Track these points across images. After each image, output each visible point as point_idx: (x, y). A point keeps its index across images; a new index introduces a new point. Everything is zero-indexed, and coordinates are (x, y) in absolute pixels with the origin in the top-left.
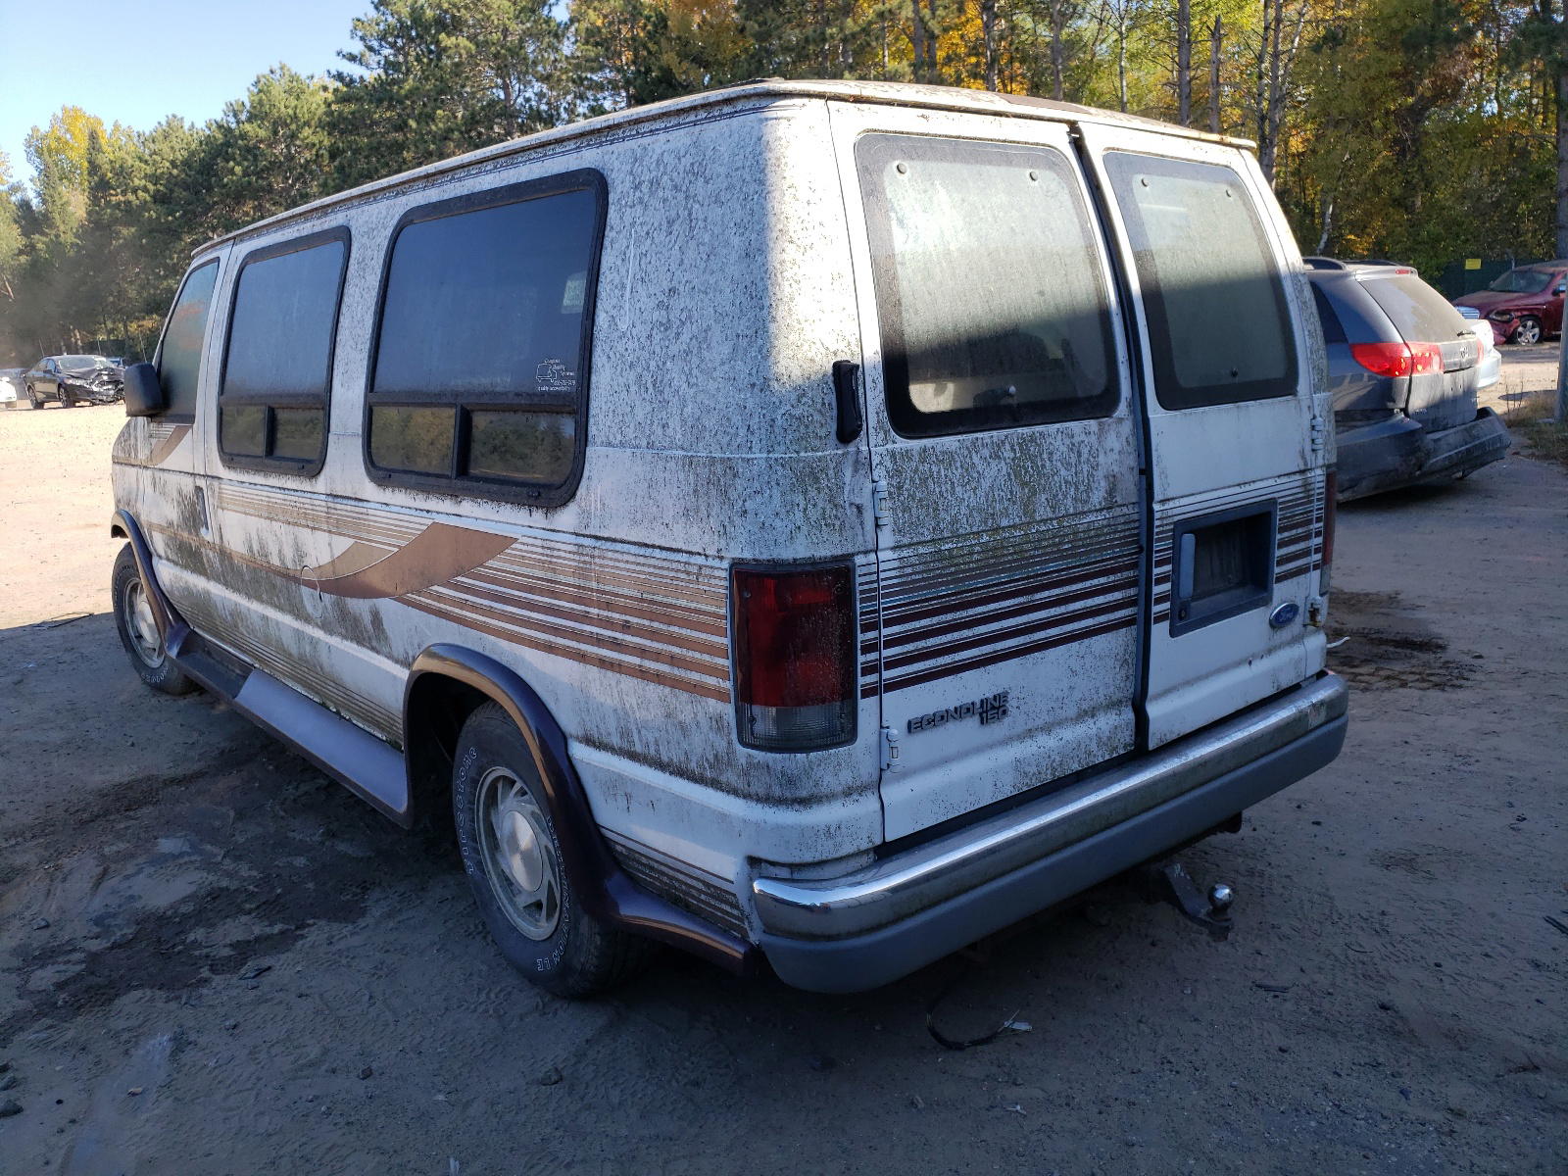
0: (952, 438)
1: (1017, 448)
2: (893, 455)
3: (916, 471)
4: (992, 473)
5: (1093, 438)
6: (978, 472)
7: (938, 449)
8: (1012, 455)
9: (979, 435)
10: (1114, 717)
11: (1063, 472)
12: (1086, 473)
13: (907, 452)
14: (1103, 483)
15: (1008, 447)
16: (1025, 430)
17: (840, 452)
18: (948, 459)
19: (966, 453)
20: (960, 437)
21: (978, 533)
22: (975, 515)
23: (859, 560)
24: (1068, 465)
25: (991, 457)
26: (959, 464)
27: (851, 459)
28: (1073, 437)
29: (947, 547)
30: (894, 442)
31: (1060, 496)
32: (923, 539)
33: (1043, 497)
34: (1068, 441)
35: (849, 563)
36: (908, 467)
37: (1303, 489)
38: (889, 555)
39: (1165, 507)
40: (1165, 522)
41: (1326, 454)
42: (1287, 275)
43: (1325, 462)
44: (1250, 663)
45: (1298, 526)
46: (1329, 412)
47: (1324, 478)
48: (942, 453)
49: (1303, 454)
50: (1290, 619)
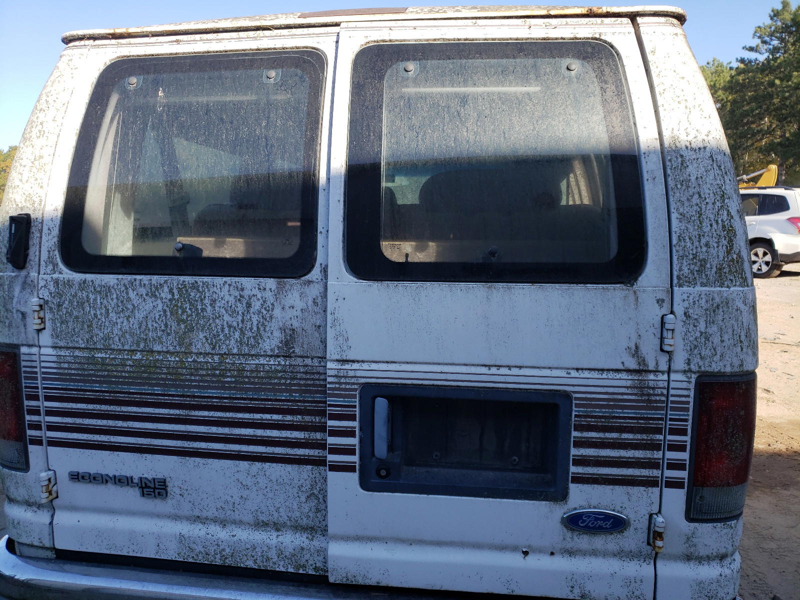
0: (111, 276)
1: (175, 291)
2: (56, 282)
3: (75, 296)
4: (147, 307)
5: (268, 294)
6: (133, 305)
7: (97, 283)
8: (169, 297)
9: (138, 277)
10: (304, 539)
11: (226, 318)
12: (255, 323)
13: (69, 281)
14: (277, 334)
15: (166, 289)
16: (188, 279)
17: (13, 274)
18: (106, 291)
19: (123, 288)
20: (120, 276)
21: (133, 351)
22: (128, 337)
23: (24, 350)
24: (233, 313)
25: (147, 295)
26: (115, 296)
27: (20, 280)
28: (242, 290)
29: (100, 355)
30: (60, 273)
31: (222, 337)
32: (77, 345)
33: (201, 335)
34: (235, 293)
35: (16, 351)
36: (69, 293)
37: (635, 391)
38: (50, 351)
39: (343, 367)
40: (343, 380)
41: (696, 360)
42: (655, 152)
43: (693, 367)
44: (526, 553)
45: (622, 430)
46: (714, 311)
47: (692, 386)
48: (100, 286)
49: (636, 352)
50: (606, 528)
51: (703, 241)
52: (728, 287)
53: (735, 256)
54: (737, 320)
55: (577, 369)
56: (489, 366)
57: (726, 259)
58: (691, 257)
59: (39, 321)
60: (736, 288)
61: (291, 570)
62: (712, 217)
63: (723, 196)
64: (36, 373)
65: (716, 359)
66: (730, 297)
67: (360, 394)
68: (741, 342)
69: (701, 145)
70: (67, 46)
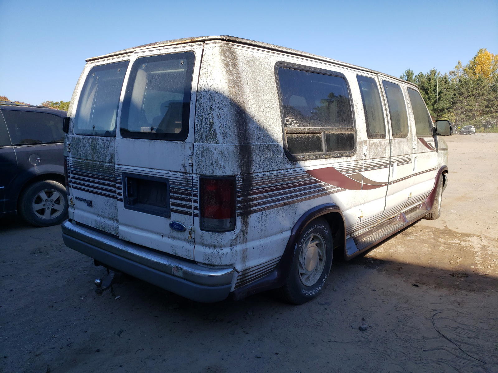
3: (75, 142)
4: (87, 146)
5: (108, 142)
6: (85, 145)
8: (91, 142)
9: (86, 136)
11: (100, 150)
12: (105, 151)
14: (109, 155)
15: (91, 140)
16: (94, 137)
17: (65, 135)
19: (83, 140)
21: (84, 159)
22: (84, 155)
23: (67, 158)
24: (102, 148)
25: (87, 142)
26: (82, 142)
29: (79, 160)
31: (99, 156)
32: (75, 157)
33: (96, 155)
34: (102, 142)
37: (184, 180)
38: (71, 159)
39: (119, 167)
40: (118, 171)
41: (199, 170)
42: (195, 92)
43: (198, 173)
44: (163, 236)
45: (182, 194)
46: (204, 152)
47: (198, 179)
48: (80, 139)
49: (184, 166)
50: (179, 229)
51: (203, 126)
52: (209, 143)
53: (212, 132)
54: (211, 156)
55: (170, 171)
56: (150, 169)
57: (209, 133)
58: (199, 132)
59: (69, 149)
60: (212, 144)
61: (115, 235)
62: (206, 117)
63: (211, 109)
64: (69, 165)
65: (204, 169)
66: (209, 147)
67: (123, 176)
68: (213, 164)
69: (208, 90)
70: (87, 63)
